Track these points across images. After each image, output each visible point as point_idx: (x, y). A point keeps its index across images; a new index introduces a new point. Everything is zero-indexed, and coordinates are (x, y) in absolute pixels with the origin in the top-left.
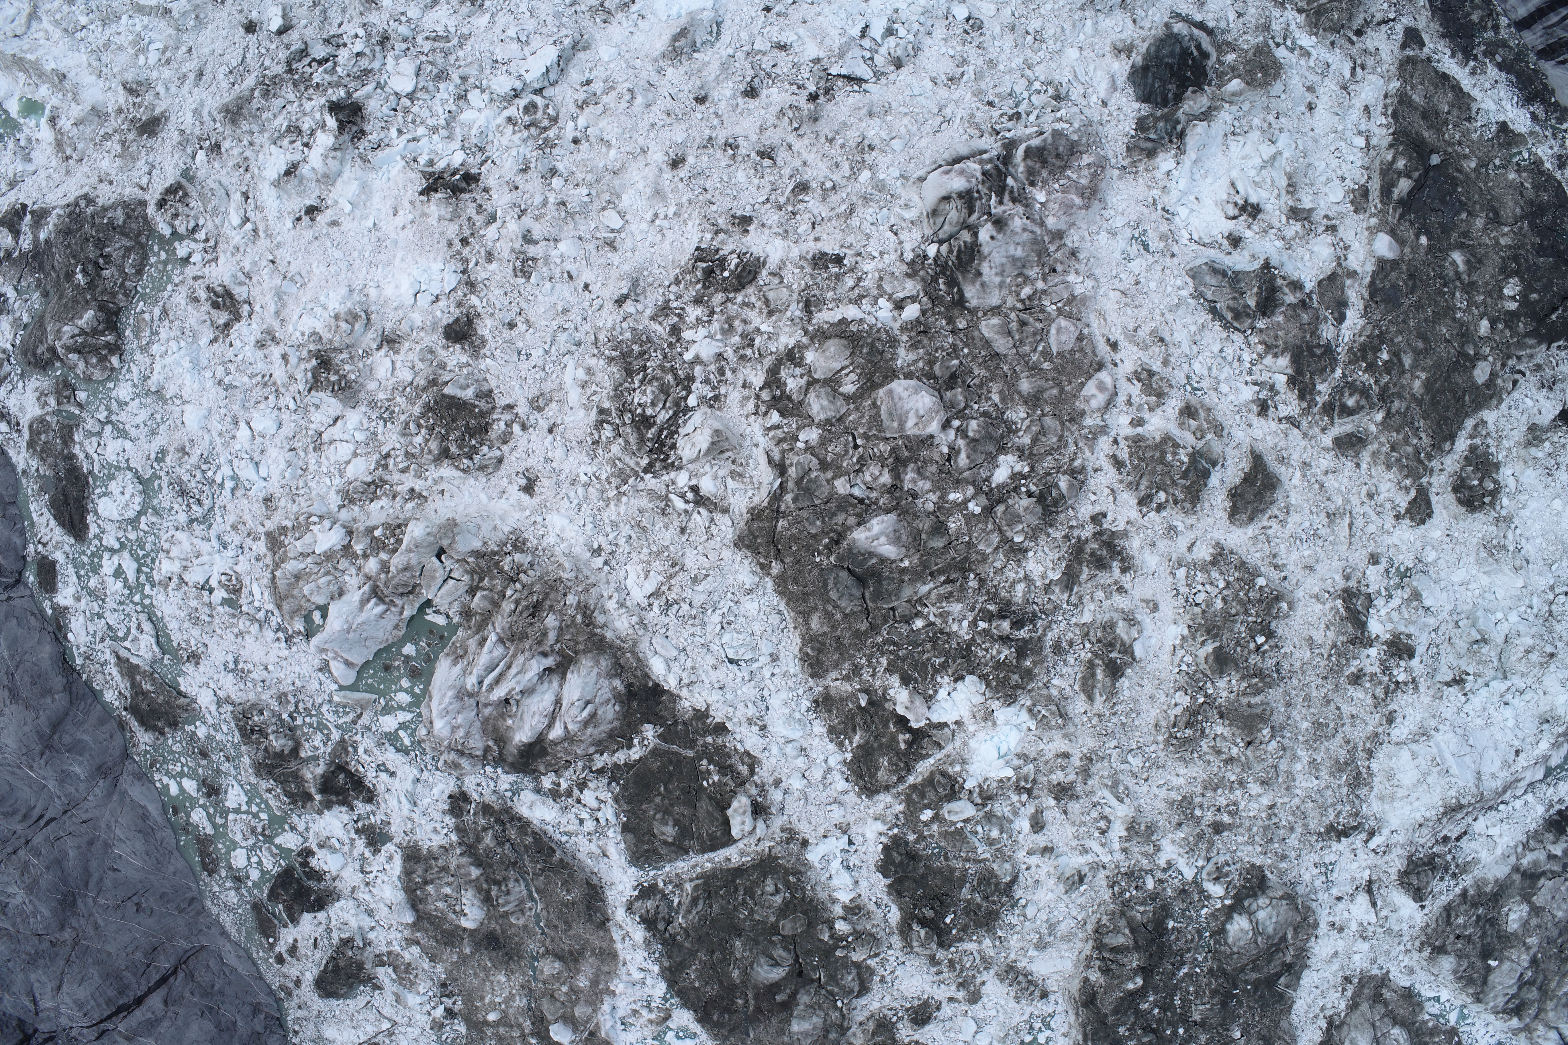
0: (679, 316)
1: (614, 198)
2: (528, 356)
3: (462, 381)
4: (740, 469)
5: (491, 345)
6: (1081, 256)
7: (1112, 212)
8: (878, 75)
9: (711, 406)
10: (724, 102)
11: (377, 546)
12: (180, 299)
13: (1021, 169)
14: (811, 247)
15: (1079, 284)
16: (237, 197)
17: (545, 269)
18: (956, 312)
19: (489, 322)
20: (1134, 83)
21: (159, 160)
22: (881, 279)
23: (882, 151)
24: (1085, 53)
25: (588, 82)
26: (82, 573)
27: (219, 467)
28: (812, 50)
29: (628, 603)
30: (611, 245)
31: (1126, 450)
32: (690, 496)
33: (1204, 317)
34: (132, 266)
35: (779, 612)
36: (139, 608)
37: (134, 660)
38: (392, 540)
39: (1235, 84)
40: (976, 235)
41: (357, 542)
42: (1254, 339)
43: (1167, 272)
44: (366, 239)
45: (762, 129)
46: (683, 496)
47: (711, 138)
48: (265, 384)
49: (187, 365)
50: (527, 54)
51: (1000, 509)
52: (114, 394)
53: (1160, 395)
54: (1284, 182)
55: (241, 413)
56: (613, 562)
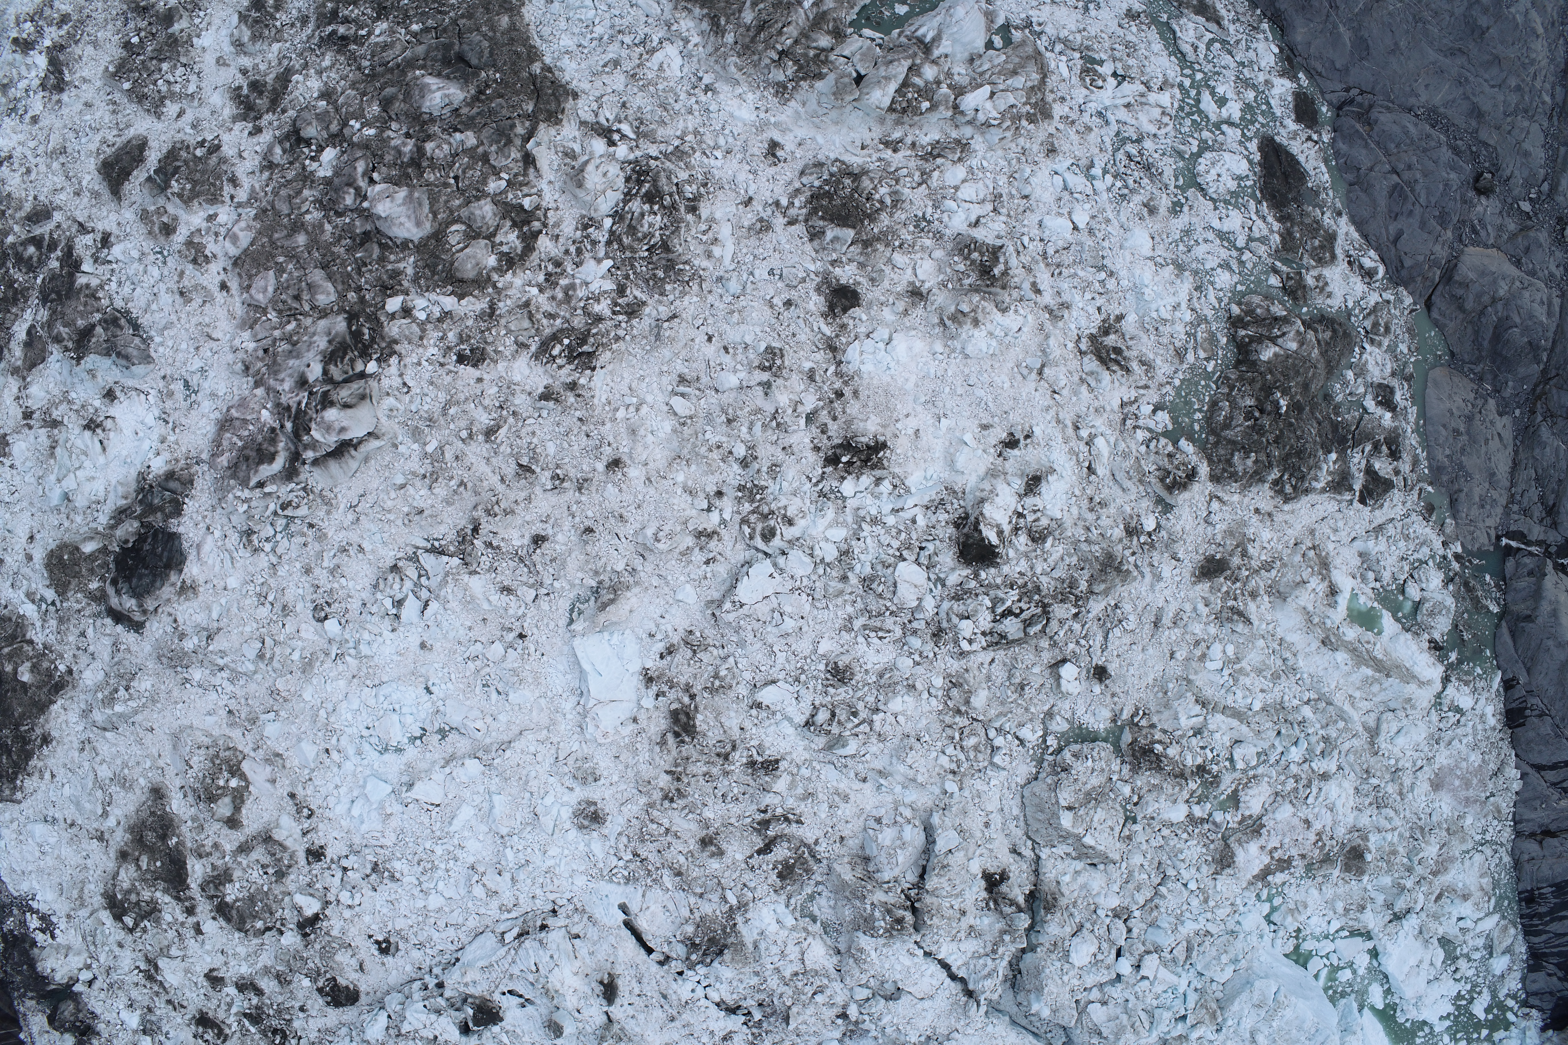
0: (616, 304)
1: (679, 428)
2: (771, 272)
3: (838, 246)
4: (568, 160)
5: (811, 285)
6: (239, 367)
7: (212, 416)
8: (414, 559)
9: (591, 219)
10: (566, 528)
11: (927, 92)
12: (1163, 368)
13: (281, 445)
14: (487, 372)
15: (247, 342)
16: (1101, 471)
17: (752, 356)
18: (356, 308)
19: (811, 306)
20: (182, 554)
21: (1200, 529)
22: (421, 338)
23: (414, 474)
24: (222, 584)
25: (707, 562)
26: (1264, 107)
27: (1109, 190)
28: (477, 584)
29: (681, 43)
30: (682, 380)
31: (225, 193)
32: (616, 137)
33: (144, 321)
34: (1221, 409)
35: (541, 37)
36: (1197, 67)
37: (1201, 19)
38: (910, 95)
39: (89, 548)
40: (325, 372)
41: (946, 96)
42: (105, 302)
43: (170, 361)
44: (948, 406)
45: (529, 499)
46: (623, 137)
47: (580, 489)
48: (1058, 266)
49: (1147, 291)
50: (773, 598)
51: (334, 127)
52: (1236, 278)
53: (189, 243)
54: (58, 450)
55: (1084, 237)
56: (693, 80)
